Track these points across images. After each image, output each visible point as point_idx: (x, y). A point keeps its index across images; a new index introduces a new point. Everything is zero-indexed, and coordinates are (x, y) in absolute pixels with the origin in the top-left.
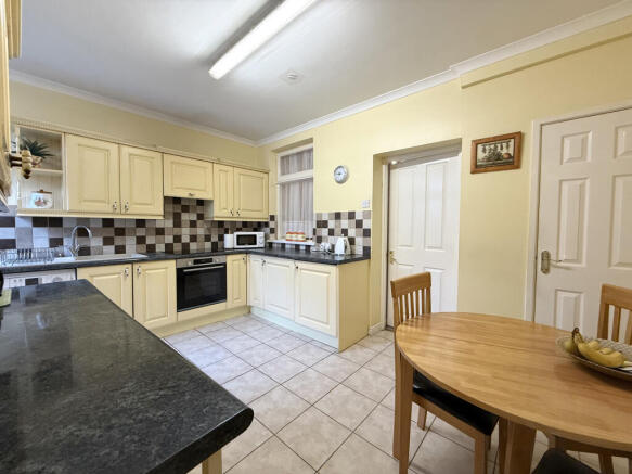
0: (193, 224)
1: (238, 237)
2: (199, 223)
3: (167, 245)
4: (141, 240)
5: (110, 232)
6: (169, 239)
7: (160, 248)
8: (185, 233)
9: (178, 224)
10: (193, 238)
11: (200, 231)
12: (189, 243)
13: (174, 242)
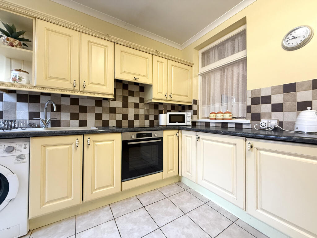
0: (136, 106)
1: (170, 115)
2: (141, 105)
3: (117, 121)
4: (98, 117)
5: (76, 109)
6: (119, 117)
7: (113, 123)
8: (131, 112)
9: (125, 105)
10: (137, 117)
11: (142, 111)
12: (133, 121)
13: (122, 119)
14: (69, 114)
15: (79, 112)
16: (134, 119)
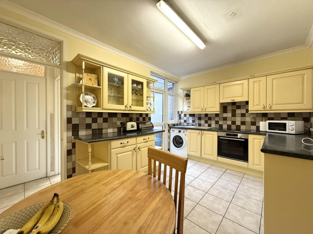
12: (240, 126)
13: (232, 124)
14: (204, 121)
15: (208, 120)
16: (241, 125)
